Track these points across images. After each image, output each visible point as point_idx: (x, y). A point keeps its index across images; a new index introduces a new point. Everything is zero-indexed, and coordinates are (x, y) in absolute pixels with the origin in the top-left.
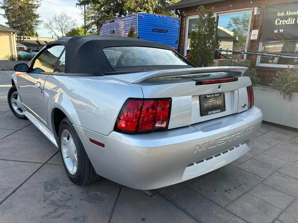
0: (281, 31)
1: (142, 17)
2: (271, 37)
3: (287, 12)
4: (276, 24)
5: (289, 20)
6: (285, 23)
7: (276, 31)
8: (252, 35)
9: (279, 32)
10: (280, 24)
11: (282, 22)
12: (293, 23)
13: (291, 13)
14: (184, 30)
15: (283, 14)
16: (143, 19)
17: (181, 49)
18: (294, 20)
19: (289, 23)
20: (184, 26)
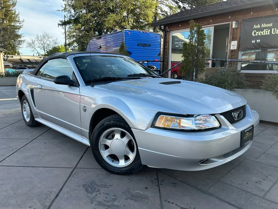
0: (258, 41)
1: (128, 33)
2: (249, 47)
3: (263, 24)
4: (253, 35)
5: (265, 31)
6: (262, 34)
7: (253, 42)
8: (231, 46)
9: (256, 42)
10: (257, 35)
11: (258, 34)
12: (269, 34)
13: (266, 26)
14: (168, 44)
15: (259, 26)
16: (129, 35)
17: (165, 60)
18: (269, 31)
19: (265, 34)
20: (168, 40)
